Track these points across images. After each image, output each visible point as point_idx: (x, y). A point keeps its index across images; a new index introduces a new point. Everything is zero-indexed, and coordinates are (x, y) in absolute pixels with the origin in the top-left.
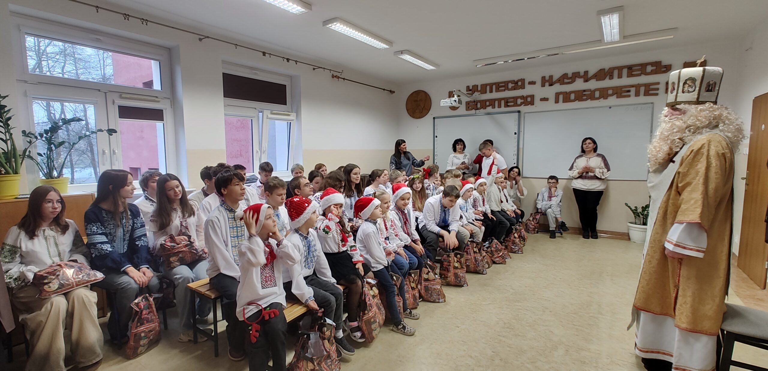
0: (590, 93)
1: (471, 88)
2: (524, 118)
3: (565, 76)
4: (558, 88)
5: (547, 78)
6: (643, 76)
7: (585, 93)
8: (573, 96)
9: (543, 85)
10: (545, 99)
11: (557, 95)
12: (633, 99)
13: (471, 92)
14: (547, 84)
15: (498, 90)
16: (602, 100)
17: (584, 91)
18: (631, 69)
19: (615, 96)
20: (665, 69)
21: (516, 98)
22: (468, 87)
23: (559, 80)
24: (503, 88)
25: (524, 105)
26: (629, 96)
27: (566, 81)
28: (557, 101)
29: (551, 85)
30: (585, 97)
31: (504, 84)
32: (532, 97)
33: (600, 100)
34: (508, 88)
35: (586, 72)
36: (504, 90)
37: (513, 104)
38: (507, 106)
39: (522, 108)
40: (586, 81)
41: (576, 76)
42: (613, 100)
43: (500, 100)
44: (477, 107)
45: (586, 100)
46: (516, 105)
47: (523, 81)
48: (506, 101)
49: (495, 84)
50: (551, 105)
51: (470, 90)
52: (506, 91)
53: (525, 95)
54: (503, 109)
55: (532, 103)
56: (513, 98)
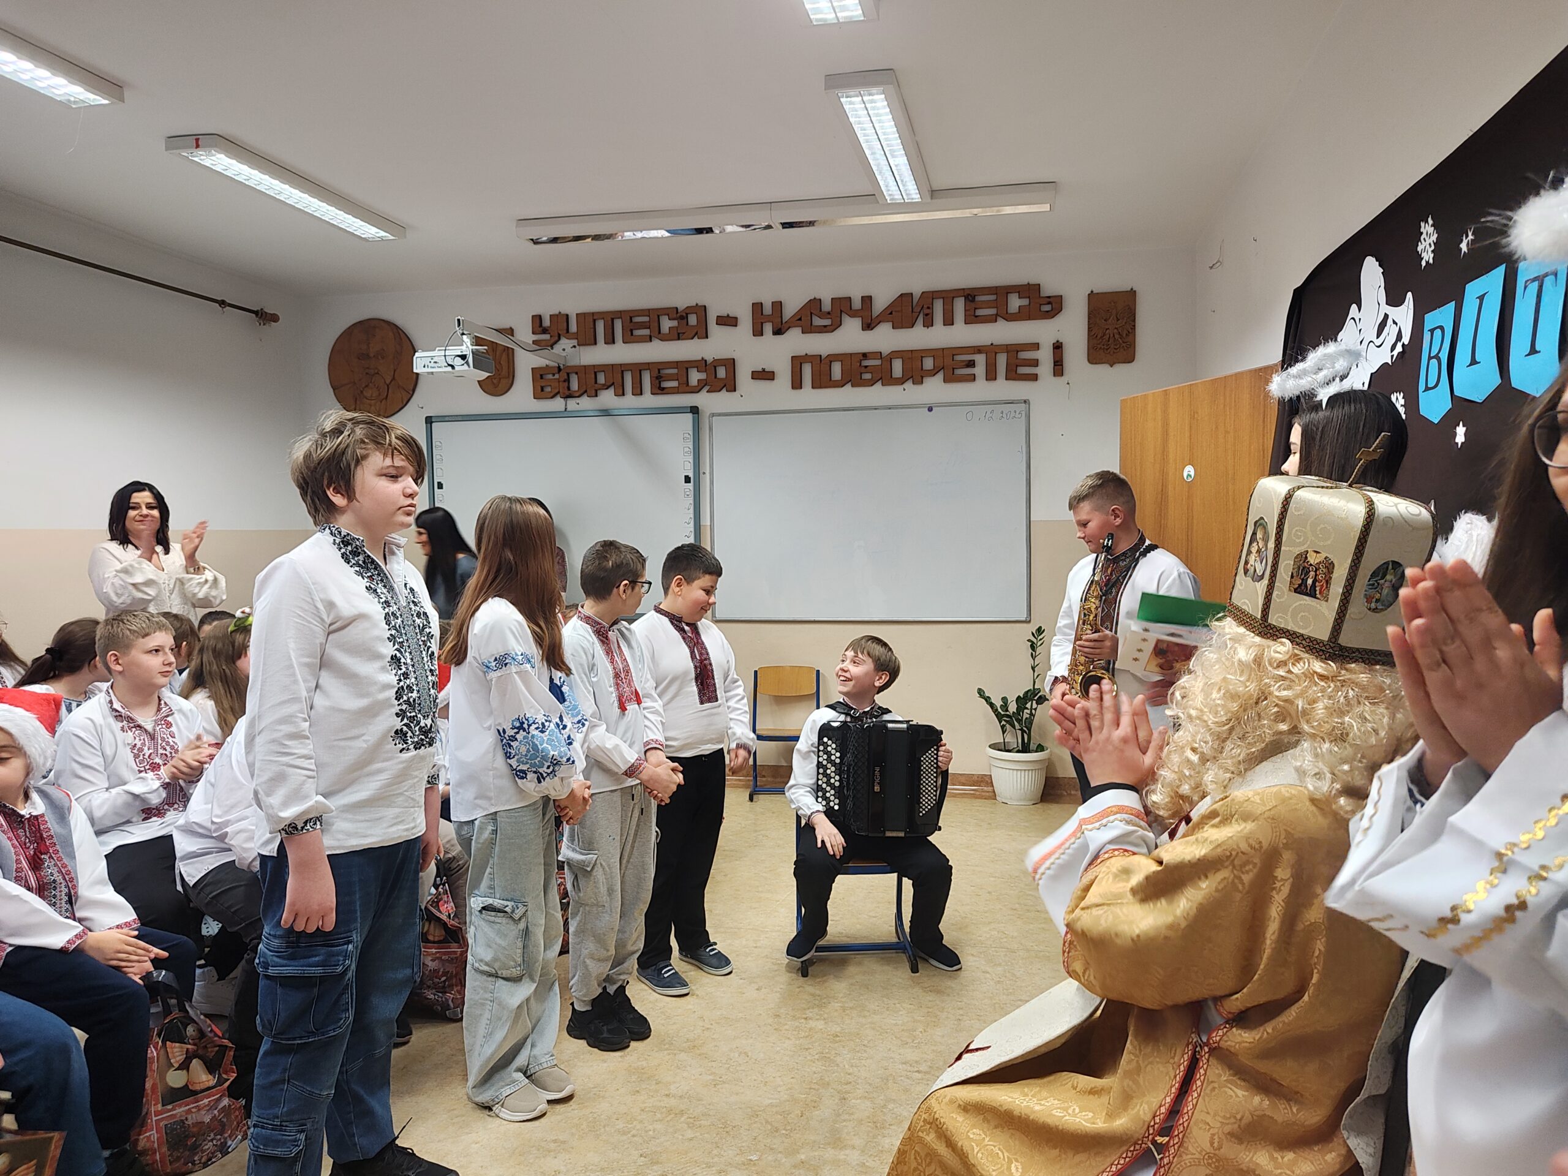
0: (878, 362)
1: (547, 323)
2: (711, 429)
3: (813, 306)
4: (797, 342)
5: (768, 310)
6: (1001, 324)
7: (866, 363)
8: (837, 370)
9: (758, 332)
10: (764, 375)
11: (797, 362)
12: (980, 389)
13: (547, 337)
14: (768, 328)
15: (630, 338)
16: (909, 385)
17: (865, 356)
18: (973, 300)
19: (940, 376)
20: (1048, 308)
21: (684, 366)
22: (537, 319)
23: (800, 319)
24: (646, 332)
25: (707, 388)
26: (973, 378)
27: (818, 322)
28: (797, 384)
29: (778, 332)
30: (867, 376)
31: (646, 319)
32: (730, 364)
33: (906, 386)
34: (660, 332)
35: (867, 300)
36: (650, 339)
37: (674, 384)
38: (659, 389)
39: (705, 400)
40: (868, 326)
41: (842, 308)
42: (934, 389)
43: (638, 369)
44: (569, 388)
45: (871, 383)
46: (685, 388)
47: (701, 311)
48: (656, 374)
49: (620, 314)
50: (779, 393)
51: (545, 331)
52: (656, 343)
53: (709, 358)
54: (649, 400)
55: (730, 385)
56: (676, 364)
